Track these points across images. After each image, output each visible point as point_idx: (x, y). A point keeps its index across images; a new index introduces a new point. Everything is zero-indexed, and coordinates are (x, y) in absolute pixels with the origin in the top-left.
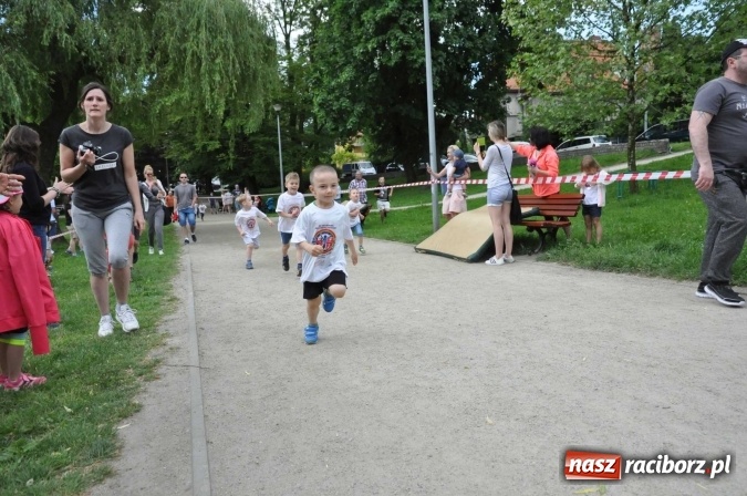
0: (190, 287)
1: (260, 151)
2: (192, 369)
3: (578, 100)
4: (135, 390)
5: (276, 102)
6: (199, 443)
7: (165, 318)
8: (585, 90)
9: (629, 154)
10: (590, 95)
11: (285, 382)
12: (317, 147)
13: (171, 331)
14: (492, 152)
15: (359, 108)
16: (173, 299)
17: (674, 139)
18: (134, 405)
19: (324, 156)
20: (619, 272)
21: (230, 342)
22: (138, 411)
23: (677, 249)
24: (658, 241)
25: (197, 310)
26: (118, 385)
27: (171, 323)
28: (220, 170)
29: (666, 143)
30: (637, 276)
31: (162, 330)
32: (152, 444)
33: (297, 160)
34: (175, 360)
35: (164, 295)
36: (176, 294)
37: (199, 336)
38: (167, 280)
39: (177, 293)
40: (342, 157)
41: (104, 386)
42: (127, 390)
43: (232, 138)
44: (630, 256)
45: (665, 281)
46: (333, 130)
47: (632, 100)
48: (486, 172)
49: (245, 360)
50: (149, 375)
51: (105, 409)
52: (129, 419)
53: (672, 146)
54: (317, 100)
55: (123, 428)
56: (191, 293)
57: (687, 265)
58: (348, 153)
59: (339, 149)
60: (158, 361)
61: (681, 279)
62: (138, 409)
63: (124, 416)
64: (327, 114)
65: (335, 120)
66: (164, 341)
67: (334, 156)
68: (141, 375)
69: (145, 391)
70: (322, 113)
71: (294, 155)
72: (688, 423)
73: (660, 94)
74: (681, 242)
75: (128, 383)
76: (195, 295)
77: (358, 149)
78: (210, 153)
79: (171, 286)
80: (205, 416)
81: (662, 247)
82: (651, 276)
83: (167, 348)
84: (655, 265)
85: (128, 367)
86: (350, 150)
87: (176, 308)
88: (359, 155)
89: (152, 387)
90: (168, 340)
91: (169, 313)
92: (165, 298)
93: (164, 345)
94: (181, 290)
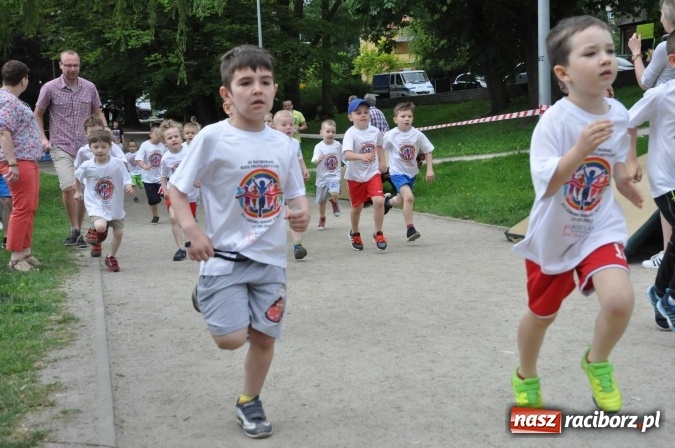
0: (98, 297)
7: (53, 354)
13: (65, 379)
16: (68, 320)
19: (340, 60)
21: (170, 401)
25: (111, 339)
27: (64, 365)
28: (150, 84)
31: (46, 377)
33: (290, 67)
34: (71, 432)
36: (72, 311)
37: (115, 389)
38: (56, 285)
39: (73, 307)
40: (371, 62)
43: (181, 26)
46: (358, 12)
56: (100, 310)
58: (384, 55)
59: (367, 47)
66: (51, 398)
67: (358, 60)
76: (107, 313)
77: (402, 47)
78: (132, 52)
79: (64, 295)
83: (56, 411)
86: (388, 48)
88: (404, 58)
90: (58, 395)
91: (61, 346)
92: (53, 317)
93: (52, 405)
94: (82, 302)
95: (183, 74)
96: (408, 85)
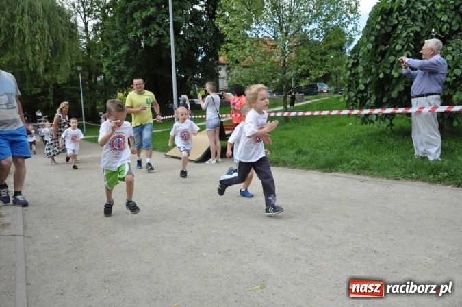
1: (69, 95)
2: (18, 237)
3: (257, 71)
5: (78, 64)
8: (261, 65)
9: (284, 101)
10: (263, 68)
11: (82, 241)
12: (106, 94)
13: (4, 213)
14: (208, 99)
15: (131, 70)
17: (306, 94)
20: (277, 166)
21: (46, 218)
23: (306, 153)
24: (297, 150)
27: (4, 208)
28: (41, 107)
29: (302, 96)
30: (286, 168)
33: (93, 101)
34: (6, 232)
37: (24, 215)
43: (51, 86)
44: (283, 158)
45: (300, 170)
46: (116, 83)
47: (285, 72)
48: (205, 111)
49: (55, 229)
53: (305, 97)
54: (105, 65)
57: (311, 162)
59: (120, 95)
61: (308, 169)
64: (112, 73)
65: (117, 77)
70: (109, 73)
71: (91, 98)
72: (307, 246)
73: (299, 70)
74: (308, 150)
80: (26, 267)
81: (299, 152)
82: (294, 168)
84: (295, 162)
90: (1, 219)
95: (52, 103)
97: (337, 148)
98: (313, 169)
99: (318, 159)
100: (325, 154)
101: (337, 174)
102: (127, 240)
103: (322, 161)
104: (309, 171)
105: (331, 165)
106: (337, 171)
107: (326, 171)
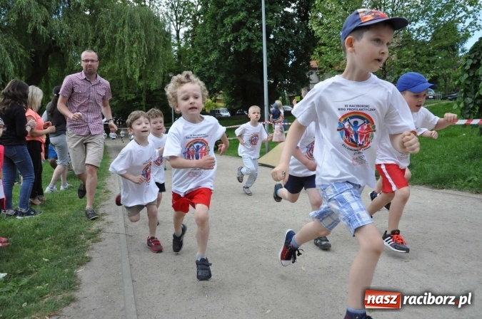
1: (160, 101)
2: (121, 235)
4: (86, 249)
5: (170, 71)
6: (128, 281)
7: (103, 203)
13: (107, 211)
15: (222, 76)
16: (108, 192)
18: (87, 257)
22: (89, 261)
26: (76, 245)
27: (107, 207)
31: (101, 211)
32: (99, 282)
34: (110, 229)
35: (102, 188)
36: (109, 189)
38: (103, 180)
40: (209, 106)
41: (67, 245)
42: (81, 248)
43: (144, 92)
47: (385, 76)
50: (94, 239)
51: (69, 260)
52: (84, 267)
54: (196, 71)
55: (80, 271)
58: (214, 103)
60: (100, 230)
62: (89, 260)
63: (80, 264)
66: (103, 218)
68: (89, 239)
69: (92, 249)
72: (419, 270)
75: (82, 243)
77: (219, 101)
78: (129, 102)
79: (106, 183)
80: (131, 265)
83: (105, 222)
85: (81, 234)
86: (215, 101)
87: (109, 197)
88: (220, 104)
89: (96, 246)
90: (105, 217)
91: (105, 200)
92: (103, 191)
93: (103, 220)
94: (112, 186)
96: (222, 113)
97: (448, 162)
98: (420, 184)
99: (426, 174)
100: (434, 169)
101: (450, 191)
102: (222, 248)
103: (431, 176)
104: (415, 186)
105: (442, 181)
106: (450, 188)
107: (436, 188)
